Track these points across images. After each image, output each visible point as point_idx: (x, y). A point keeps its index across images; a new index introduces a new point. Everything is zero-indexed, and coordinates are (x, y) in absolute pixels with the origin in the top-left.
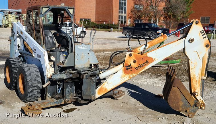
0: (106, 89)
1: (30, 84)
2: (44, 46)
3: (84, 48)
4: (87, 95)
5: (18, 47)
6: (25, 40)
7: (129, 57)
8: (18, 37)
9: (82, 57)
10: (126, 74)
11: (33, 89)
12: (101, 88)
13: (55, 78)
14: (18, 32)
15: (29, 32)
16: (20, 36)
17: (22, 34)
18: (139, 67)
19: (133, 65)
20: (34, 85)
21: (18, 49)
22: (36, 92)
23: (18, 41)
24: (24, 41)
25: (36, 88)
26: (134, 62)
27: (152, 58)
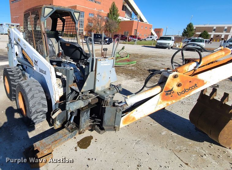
0: (134, 118)
1: (33, 110)
2: (48, 58)
3: (106, 64)
4: (110, 125)
5: (17, 55)
6: (24, 48)
7: (172, 80)
8: (15, 44)
9: (104, 77)
10: (164, 101)
11: (38, 115)
12: (128, 117)
13: (71, 109)
14: (15, 39)
15: (27, 40)
16: (17, 43)
17: (20, 42)
18: (183, 92)
19: (176, 89)
20: (38, 111)
21: (16, 56)
22: (41, 117)
23: (16, 49)
24: (22, 49)
25: (41, 113)
26: (179, 85)
27: (203, 81)
